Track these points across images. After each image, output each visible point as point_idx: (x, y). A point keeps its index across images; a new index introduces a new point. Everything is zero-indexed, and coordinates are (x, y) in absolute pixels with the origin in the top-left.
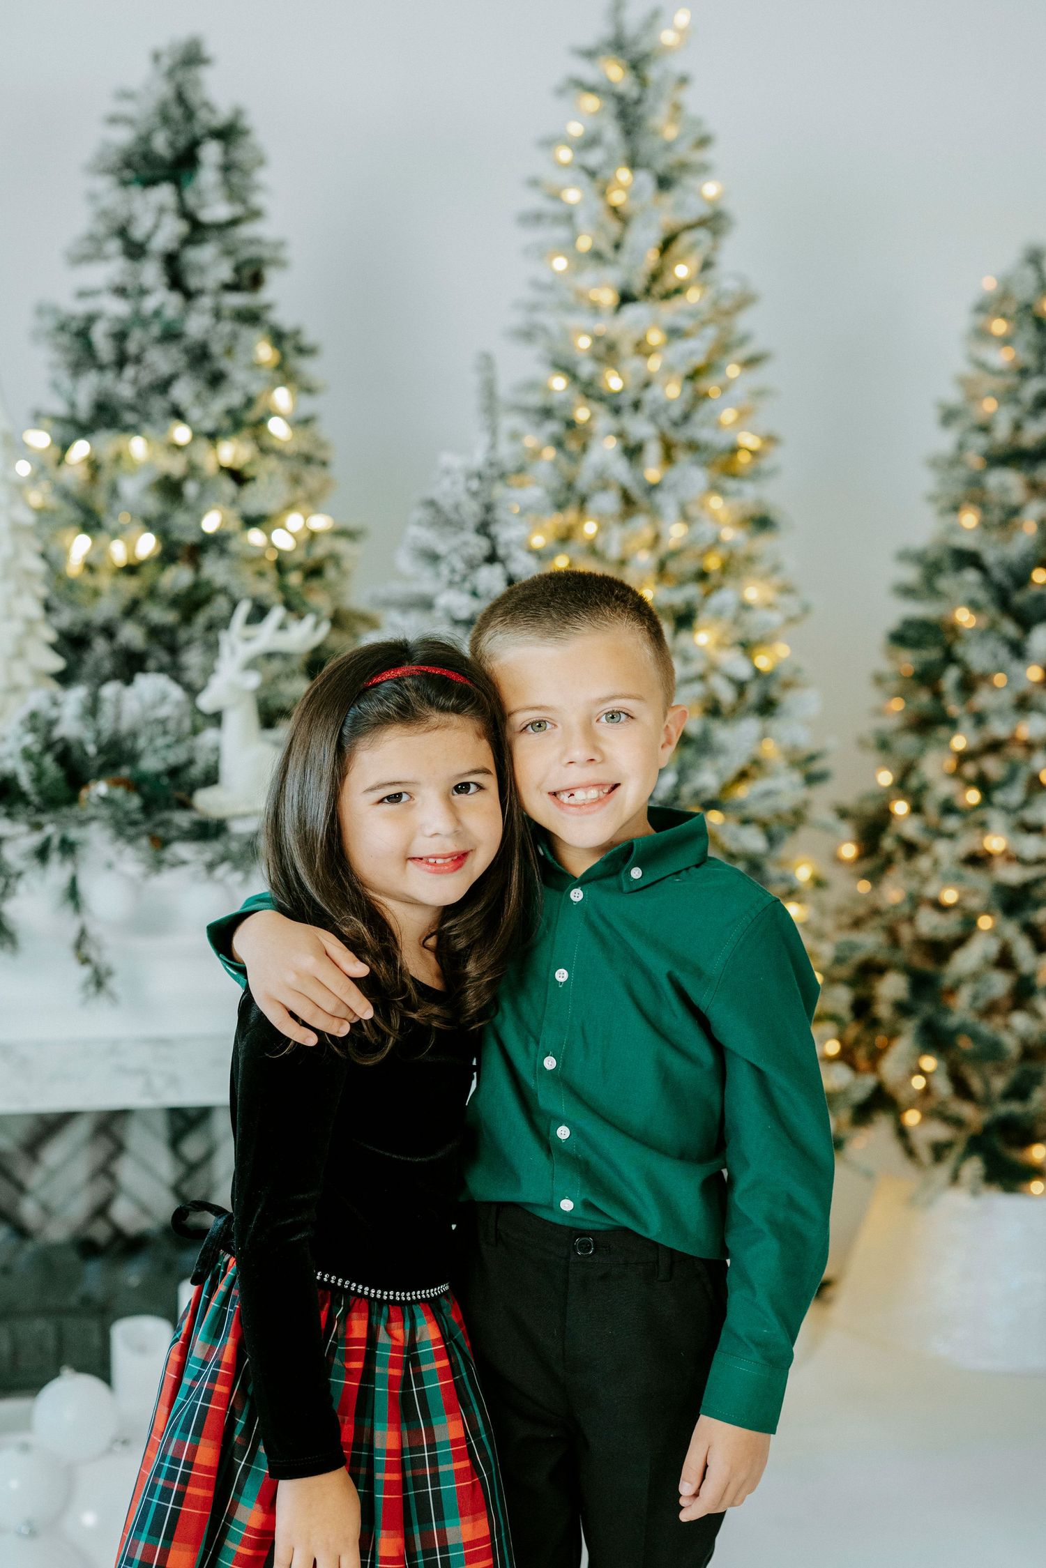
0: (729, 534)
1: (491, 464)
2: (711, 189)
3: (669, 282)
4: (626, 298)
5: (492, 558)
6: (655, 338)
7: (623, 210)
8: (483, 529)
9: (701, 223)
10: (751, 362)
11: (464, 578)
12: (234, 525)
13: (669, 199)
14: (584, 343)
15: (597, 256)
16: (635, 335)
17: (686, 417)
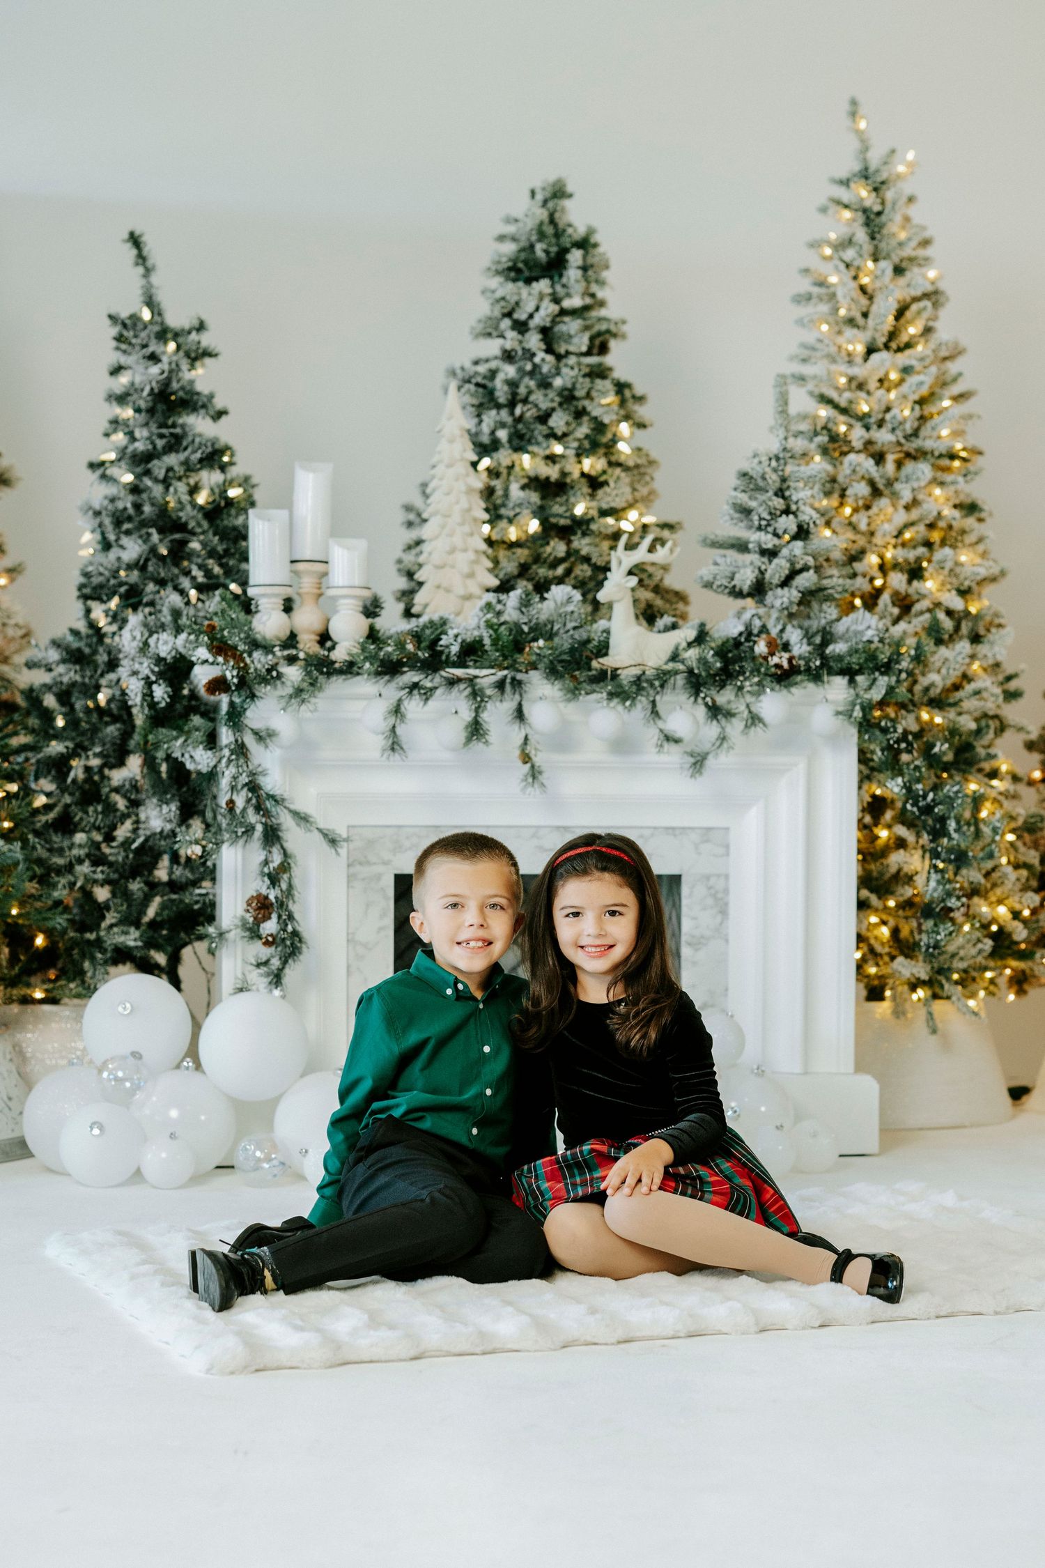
0: (947, 512)
1: (785, 449)
2: (932, 274)
3: (904, 338)
4: (870, 351)
5: (787, 511)
6: (894, 376)
7: (869, 290)
8: (780, 493)
9: (926, 296)
10: (959, 398)
11: (769, 525)
12: (594, 513)
13: (902, 281)
14: (843, 380)
15: (851, 322)
16: (881, 374)
17: (915, 433)
